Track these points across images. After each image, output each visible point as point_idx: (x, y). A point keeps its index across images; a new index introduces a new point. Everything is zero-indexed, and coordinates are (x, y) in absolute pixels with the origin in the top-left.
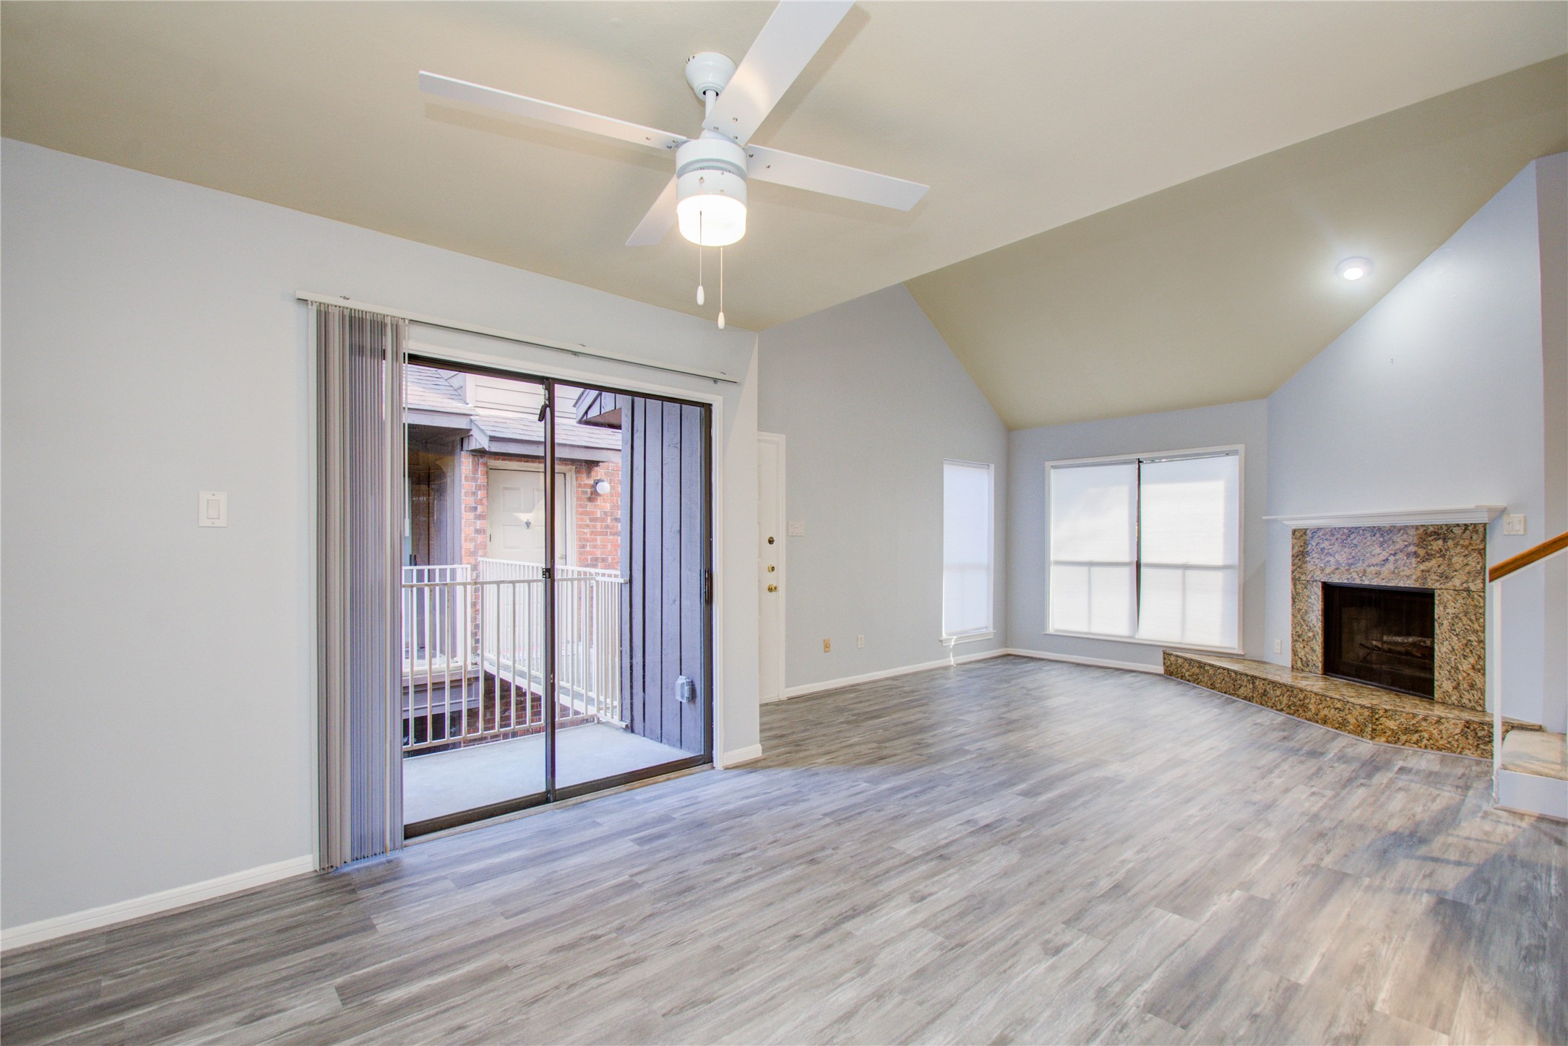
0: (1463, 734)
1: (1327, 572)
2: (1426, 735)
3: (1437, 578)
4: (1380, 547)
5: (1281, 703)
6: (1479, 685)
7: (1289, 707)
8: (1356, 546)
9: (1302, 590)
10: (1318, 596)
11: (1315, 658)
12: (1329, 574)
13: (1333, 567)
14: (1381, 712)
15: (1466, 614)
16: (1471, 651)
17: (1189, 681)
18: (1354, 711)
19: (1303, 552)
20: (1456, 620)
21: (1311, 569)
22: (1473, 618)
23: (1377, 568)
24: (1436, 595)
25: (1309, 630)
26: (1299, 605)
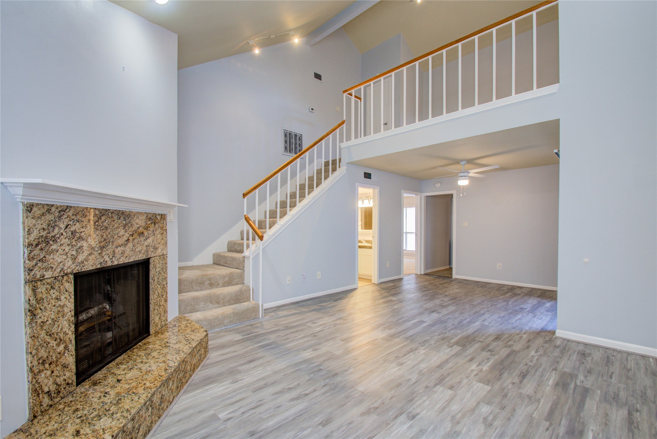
1: (80, 261)
4: (124, 229)
9: (48, 293)
10: (70, 294)
11: (68, 375)
12: (82, 262)
13: (86, 253)
15: (163, 269)
16: (164, 291)
19: (46, 237)
20: (160, 275)
21: (59, 261)
22: (165, 271)
23: (123, 248)
24: (151, 261)
25: (58, 345)
26: (42, 316)
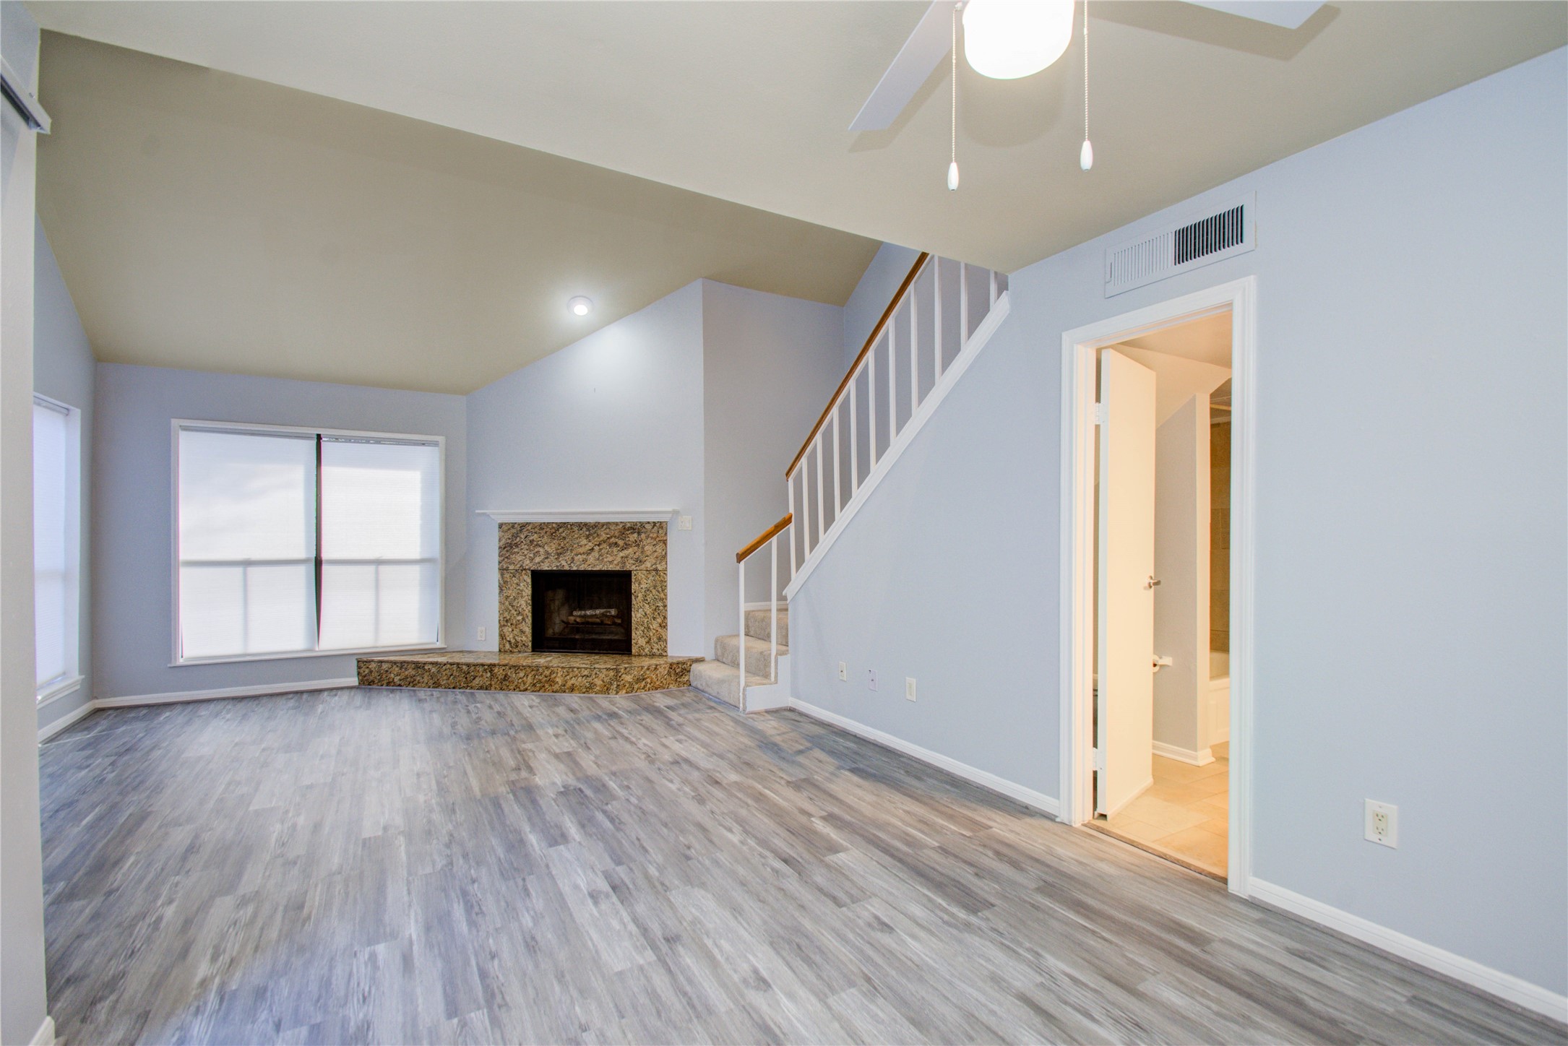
0: (669, 673)
1: (536, 561)
2: (649, 680)
3: (634, 562)
4: (586, 539)
5: (524, 684)
6: (664, 637)
7: (534, 685)
8: (564, 538)
9: (511, 579)
10: (527, 583)
11: (524, 638)
12: (539, 563)
13: (543, 557)
14: (622, 671)
15: (655, 587)
16: (658, 614)
17: (400, 685)
18: (601, 675)
19: (511, 544)
20: (648, 593)
21: (520, 559)
22: (660, 589)
23: (585, 557)
24: (633, 574)
25: (518, 614)
26: (506, 593)
